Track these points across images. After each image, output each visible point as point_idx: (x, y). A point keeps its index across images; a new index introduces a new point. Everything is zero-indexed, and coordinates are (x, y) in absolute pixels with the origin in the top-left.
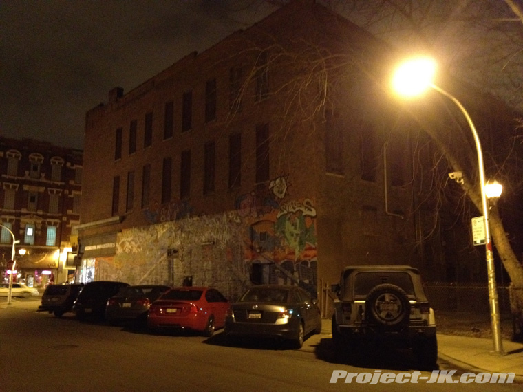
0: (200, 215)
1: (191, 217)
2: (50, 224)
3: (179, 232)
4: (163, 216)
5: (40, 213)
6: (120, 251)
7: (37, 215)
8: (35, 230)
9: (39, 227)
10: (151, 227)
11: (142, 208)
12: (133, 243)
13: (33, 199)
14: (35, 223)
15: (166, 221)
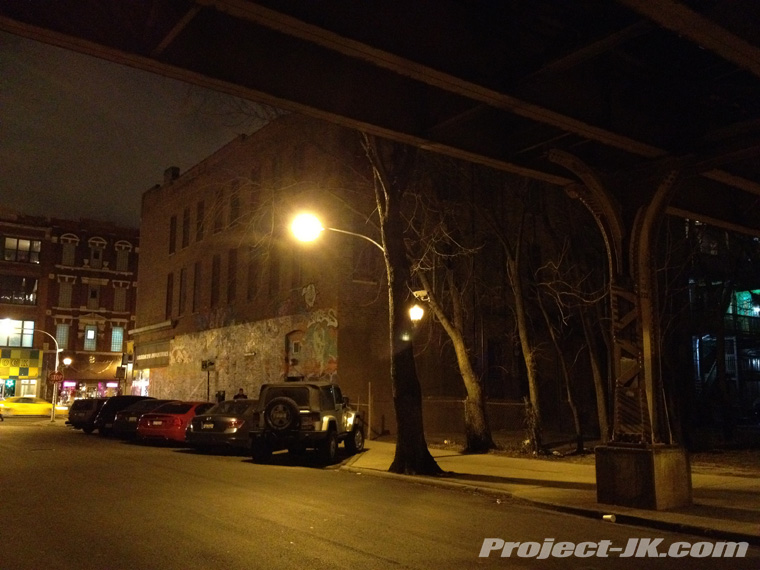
0: (244, 323)
1: (236, 324)
2: (115, 324)
3: (226, 341)
4: (212, 322)
5: (103, 311)
6: (172, 361)
7: (99, 314)
8: (98, 332)
9: (102, 329)
10: (201, 335)
11: (193, 311)
12: (184, 352)
13: (94, 295)
14: (97, 324)
15: (215, 328)
